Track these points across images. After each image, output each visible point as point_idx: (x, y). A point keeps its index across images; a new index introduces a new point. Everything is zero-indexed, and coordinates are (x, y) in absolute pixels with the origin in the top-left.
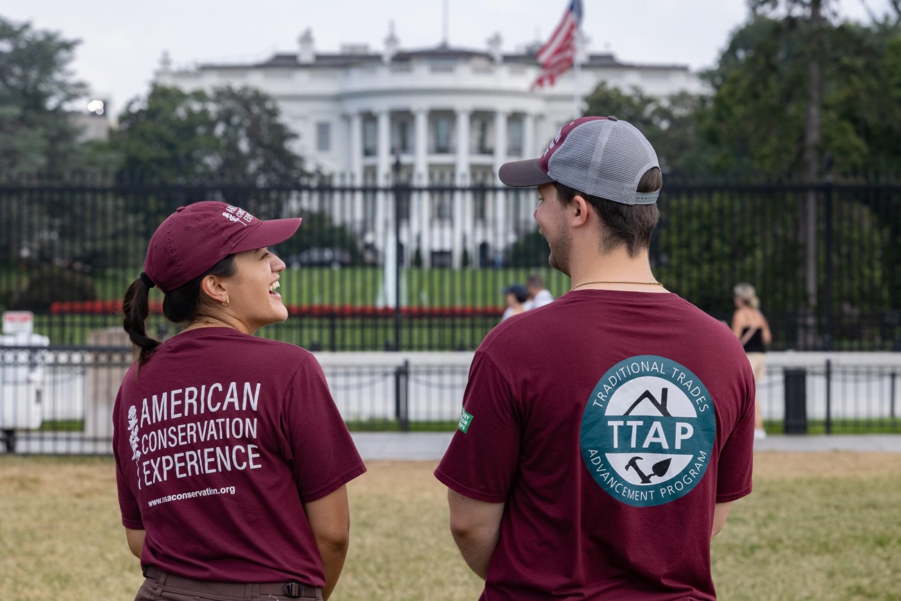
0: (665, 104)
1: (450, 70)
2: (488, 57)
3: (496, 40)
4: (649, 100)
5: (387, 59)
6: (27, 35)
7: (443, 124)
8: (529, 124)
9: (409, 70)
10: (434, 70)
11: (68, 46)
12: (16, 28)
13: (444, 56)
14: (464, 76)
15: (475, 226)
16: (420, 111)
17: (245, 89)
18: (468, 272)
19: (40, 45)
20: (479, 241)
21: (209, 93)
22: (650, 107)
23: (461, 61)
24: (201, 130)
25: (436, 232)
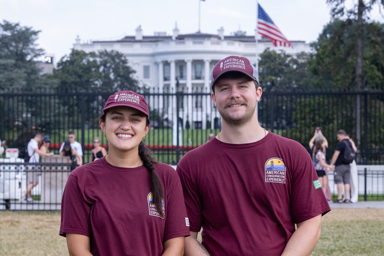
0: (295, 57)
1: (202, 43)
2: (218, 37)
3: (222, 30)
4: (288, 56)
5: (174, 38)
6: (18, 28)
7: (198, 66)
9: (184, 43)
10: (194, 43)
11: (35, 33)
12: (13, 25)
13: (199, 37)
14: (207, 45)
15: (211, 111)
16: (188, 61)
17: (113, 51)
18: (209, 131)
19: (23, 32)
20: (213, 117)
21: (97, 53)
22: (289, 59)
23: (206, 39)
24: (93, 69)
25: (195, 113)
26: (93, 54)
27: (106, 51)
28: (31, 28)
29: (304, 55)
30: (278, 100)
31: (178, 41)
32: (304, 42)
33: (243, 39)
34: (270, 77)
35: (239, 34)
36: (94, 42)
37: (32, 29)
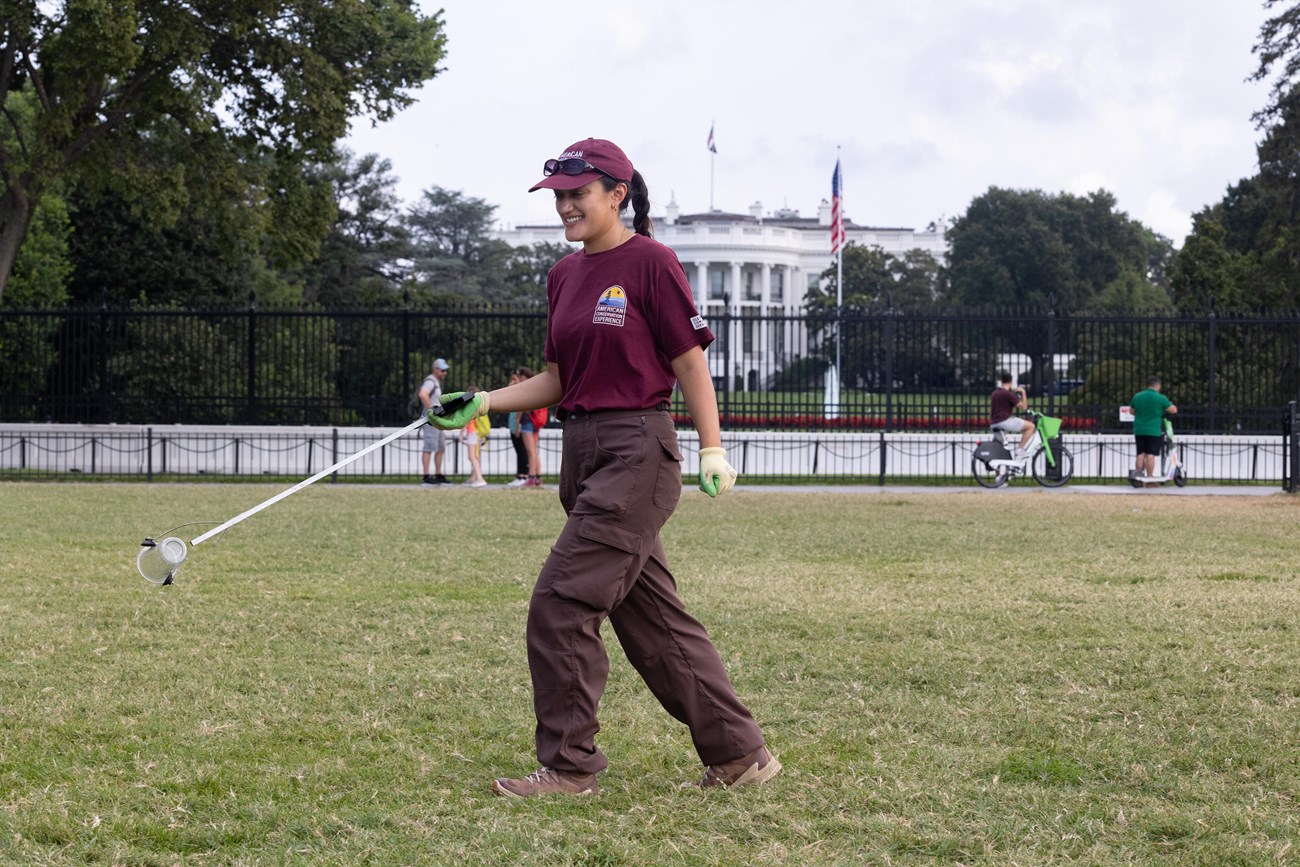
0: (902, 259)
1: (727, 231)
2: (753, 220)
3: (758, 206)
4: (889, 256)
5: (670, 221)
6: (459, 200)
7: (718, 275)
8: (788, 275)
9: (692, 231)
10: (712, 231)
11: (489, 210)
12: (450, 195)
13: (718, 219)
14: (737, 235)
15: (744, 358)
16: (701, 263)
17: (559, 244)
18: (739, 394)
19: (471, 208)
20: (748, 369)
21: (532, 248)
22: (888, 262)
23: (734, 223)
24: (525, 278)
25: (713, 361)
26: (523, 250)
27: (548, 245)
28: (483, 200)
29: (920, 255)
30: (872, 338)
31: (680, 226)
32: (912, 230)
33: (795, 224)
34: (857, 295)
35: (788, 215)
36: (518, 228)
37: (486, 203)
